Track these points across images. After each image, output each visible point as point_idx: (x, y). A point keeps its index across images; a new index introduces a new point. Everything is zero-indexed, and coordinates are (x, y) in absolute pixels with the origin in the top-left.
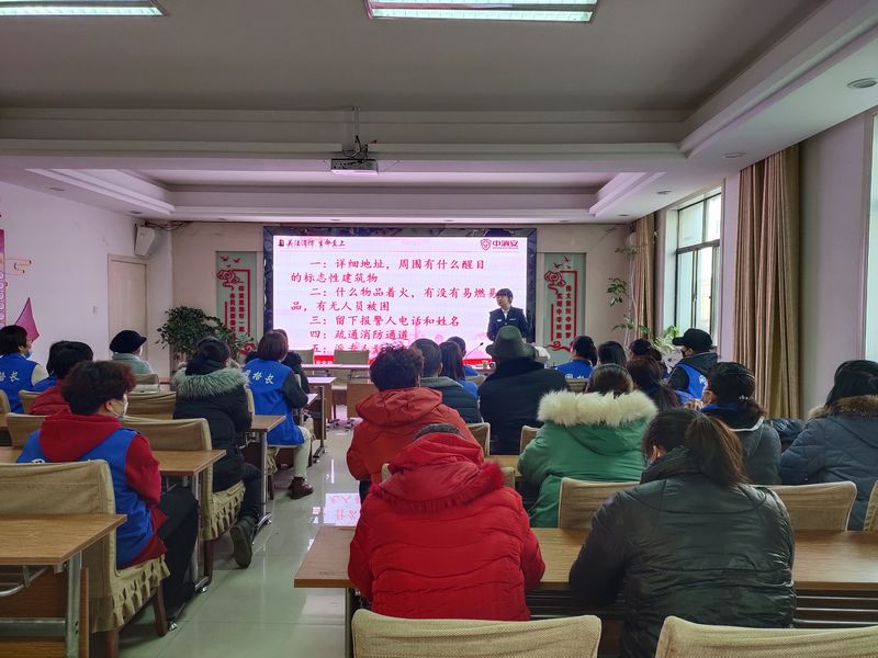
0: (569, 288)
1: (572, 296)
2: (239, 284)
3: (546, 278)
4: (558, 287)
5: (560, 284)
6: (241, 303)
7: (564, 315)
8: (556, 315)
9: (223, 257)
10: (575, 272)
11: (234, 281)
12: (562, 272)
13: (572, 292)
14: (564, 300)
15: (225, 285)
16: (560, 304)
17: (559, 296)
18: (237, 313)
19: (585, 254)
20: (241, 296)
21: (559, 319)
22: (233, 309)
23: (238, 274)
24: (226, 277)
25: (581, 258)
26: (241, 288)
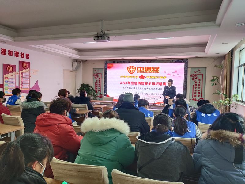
0: (200, 80)
1: (201, 83)
2: (99, 78)
3: (191, 76)
4: (195, 79)
5: (196, 78)
6: (99, 83)
7: (197, 89)
8: (194, 89)
9: (95, 70)
10: (202, 74)
11: (98, 77)
12: (197, 74)
13: (201, 81)
14: (198, 84)
15: (95, 78)
16: (196, 85)
17: (196, 82)
18: (98, 86)
19: (206, 68)
20: (99, 81)
21: (196, 90)
22: (97, 85)
23: (99, 75)
24: (95, 76)
25: (205, 69)
26: (99, 79)
